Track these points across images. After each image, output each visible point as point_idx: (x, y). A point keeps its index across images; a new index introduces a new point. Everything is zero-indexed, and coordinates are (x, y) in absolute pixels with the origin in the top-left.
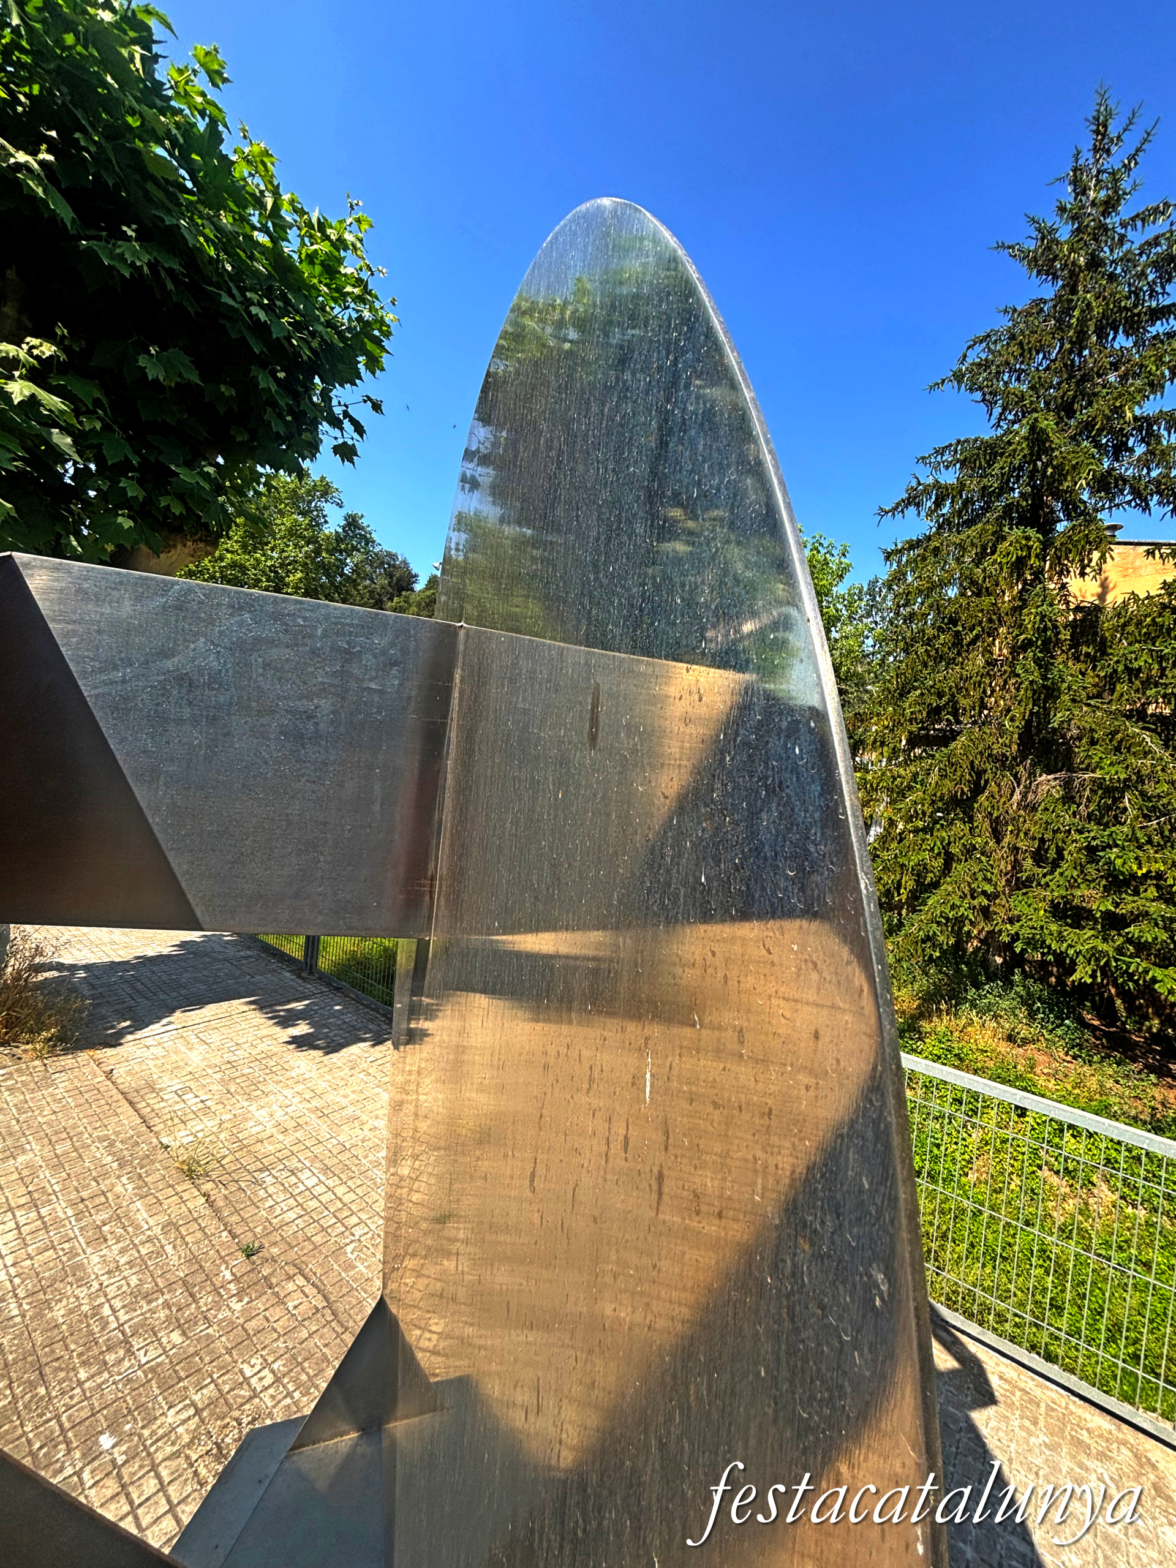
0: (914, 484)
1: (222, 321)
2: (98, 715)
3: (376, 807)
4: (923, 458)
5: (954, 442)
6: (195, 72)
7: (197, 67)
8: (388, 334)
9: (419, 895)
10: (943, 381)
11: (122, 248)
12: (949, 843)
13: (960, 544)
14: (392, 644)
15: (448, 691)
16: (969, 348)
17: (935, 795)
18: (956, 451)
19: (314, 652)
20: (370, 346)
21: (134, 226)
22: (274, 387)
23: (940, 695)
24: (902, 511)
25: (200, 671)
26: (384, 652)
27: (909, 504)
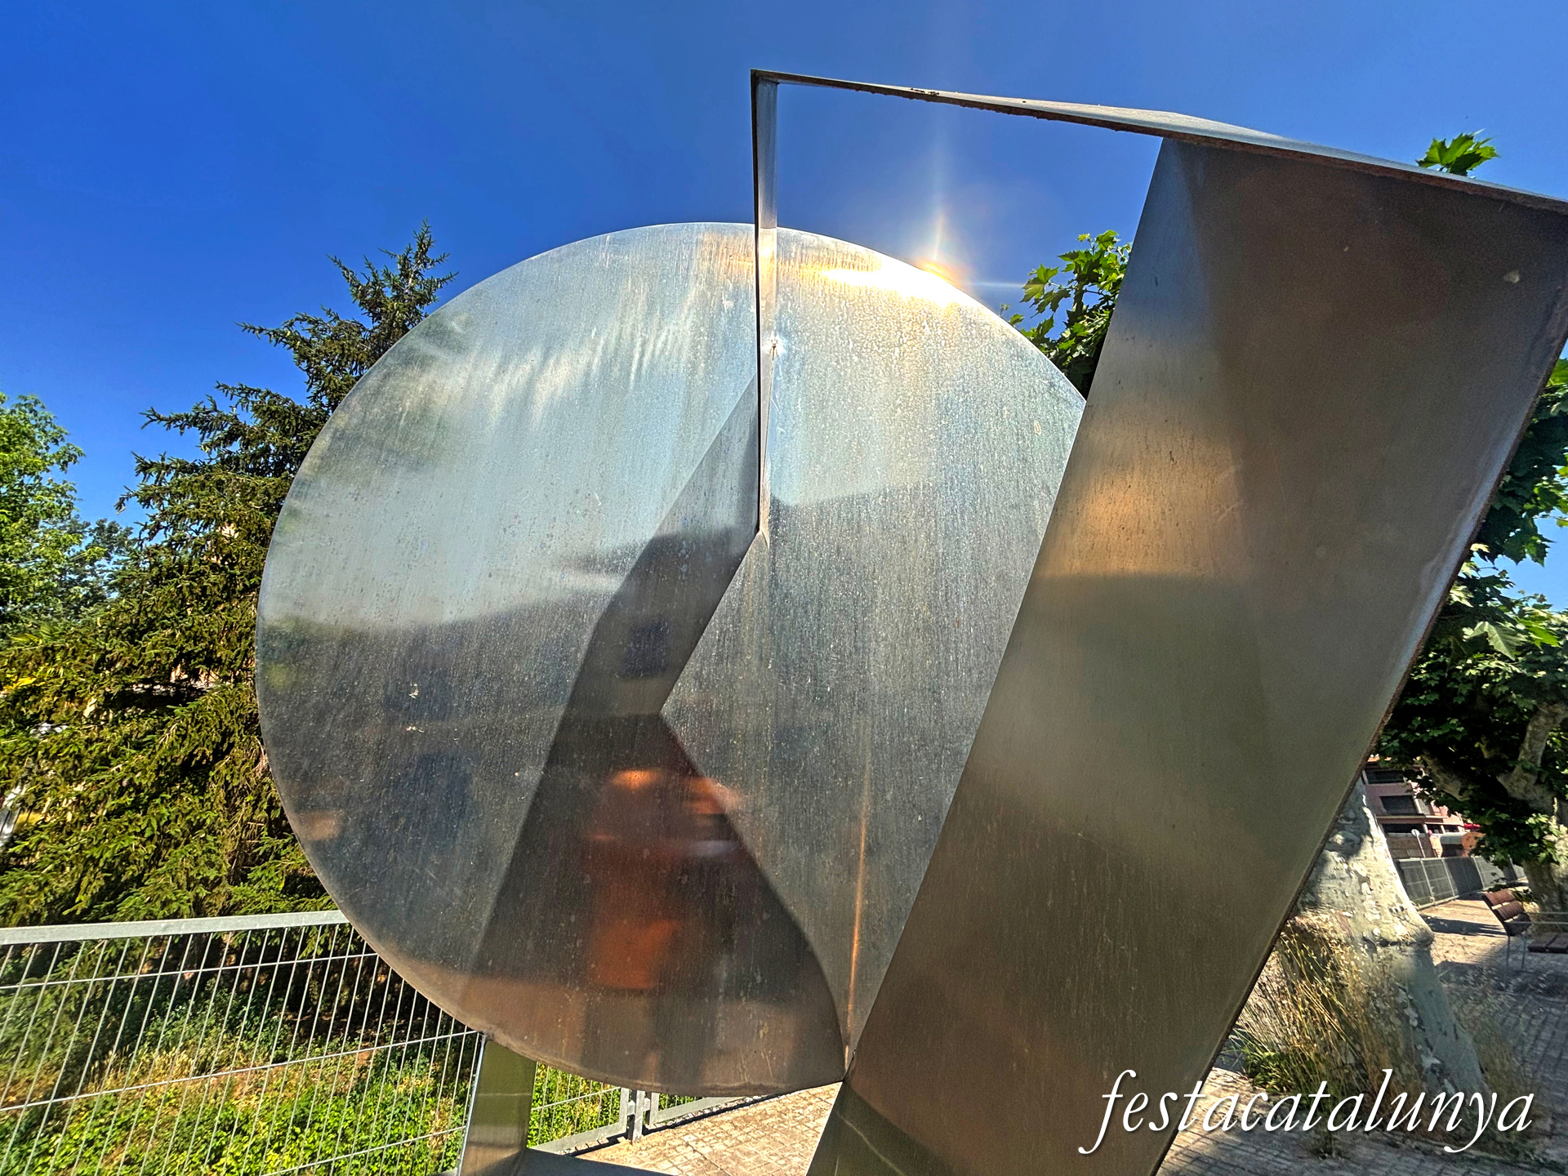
0: (208, 406)
12: (168, 822)
27: (194, 423)
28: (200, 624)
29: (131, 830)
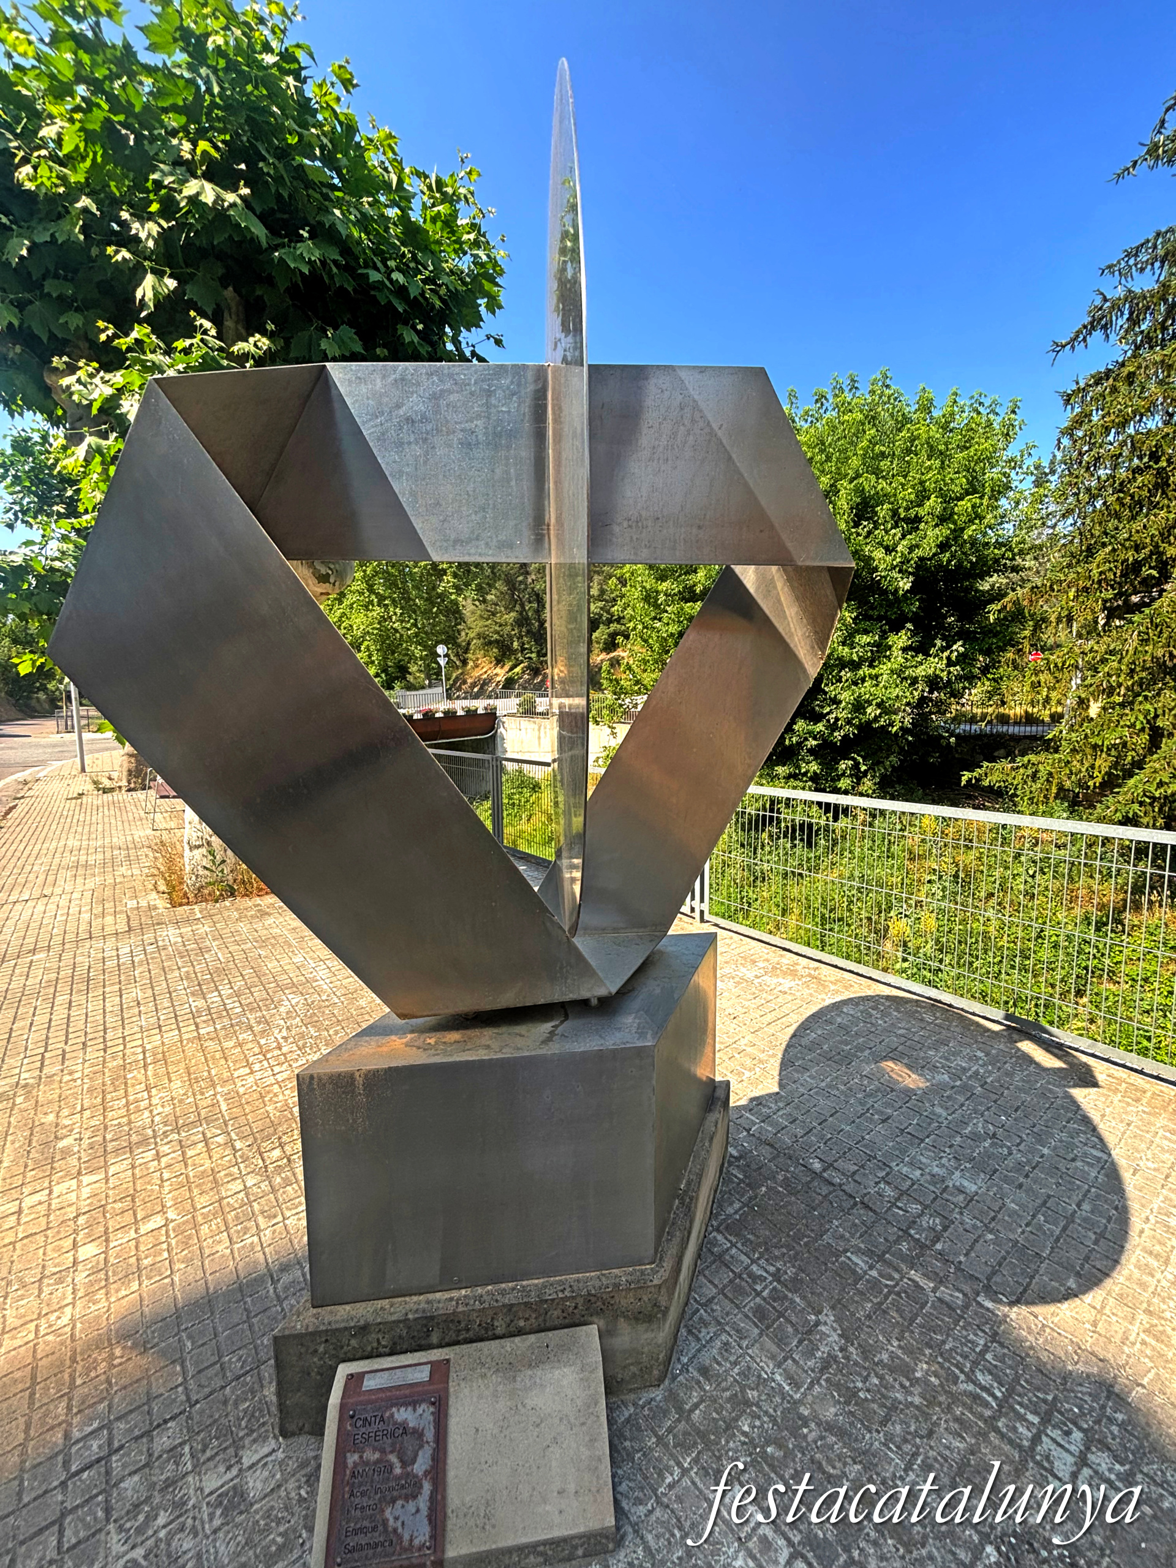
0: (1098, 301)
1: (372, 293)
2: (371, 444)
3: (513, 483)
4: (1110, 267)
5: (1151, 236)
6: (332, 84)
7: (334, 79)
8: (501, 273)
9: (543, 535)
10: (1135, 163)
11: (301, 248)
12: (1156, 716)
13: (1163, 361)
14: (512, 382)
15: (545, 406)
16: (1167, 110)
17: (1134, 663)
18: (1155, 247)
19: (472, 394)
20: (487, 285)
21: (307, 228)
22: (416, 339)
23: (1137, 548)
24: (1084, 340)
25: (416, 412)
26: (508, 388)
27: (1093, 328)
28: (1138, 532)
29: (1122, 723)
